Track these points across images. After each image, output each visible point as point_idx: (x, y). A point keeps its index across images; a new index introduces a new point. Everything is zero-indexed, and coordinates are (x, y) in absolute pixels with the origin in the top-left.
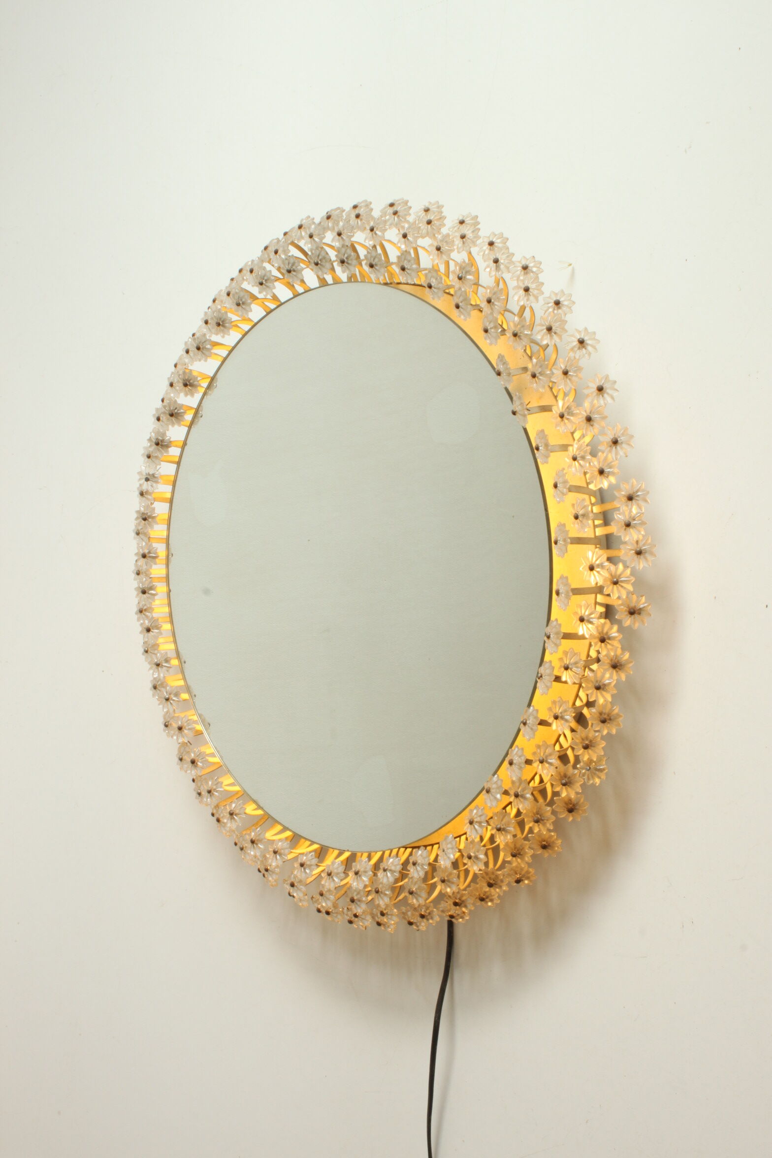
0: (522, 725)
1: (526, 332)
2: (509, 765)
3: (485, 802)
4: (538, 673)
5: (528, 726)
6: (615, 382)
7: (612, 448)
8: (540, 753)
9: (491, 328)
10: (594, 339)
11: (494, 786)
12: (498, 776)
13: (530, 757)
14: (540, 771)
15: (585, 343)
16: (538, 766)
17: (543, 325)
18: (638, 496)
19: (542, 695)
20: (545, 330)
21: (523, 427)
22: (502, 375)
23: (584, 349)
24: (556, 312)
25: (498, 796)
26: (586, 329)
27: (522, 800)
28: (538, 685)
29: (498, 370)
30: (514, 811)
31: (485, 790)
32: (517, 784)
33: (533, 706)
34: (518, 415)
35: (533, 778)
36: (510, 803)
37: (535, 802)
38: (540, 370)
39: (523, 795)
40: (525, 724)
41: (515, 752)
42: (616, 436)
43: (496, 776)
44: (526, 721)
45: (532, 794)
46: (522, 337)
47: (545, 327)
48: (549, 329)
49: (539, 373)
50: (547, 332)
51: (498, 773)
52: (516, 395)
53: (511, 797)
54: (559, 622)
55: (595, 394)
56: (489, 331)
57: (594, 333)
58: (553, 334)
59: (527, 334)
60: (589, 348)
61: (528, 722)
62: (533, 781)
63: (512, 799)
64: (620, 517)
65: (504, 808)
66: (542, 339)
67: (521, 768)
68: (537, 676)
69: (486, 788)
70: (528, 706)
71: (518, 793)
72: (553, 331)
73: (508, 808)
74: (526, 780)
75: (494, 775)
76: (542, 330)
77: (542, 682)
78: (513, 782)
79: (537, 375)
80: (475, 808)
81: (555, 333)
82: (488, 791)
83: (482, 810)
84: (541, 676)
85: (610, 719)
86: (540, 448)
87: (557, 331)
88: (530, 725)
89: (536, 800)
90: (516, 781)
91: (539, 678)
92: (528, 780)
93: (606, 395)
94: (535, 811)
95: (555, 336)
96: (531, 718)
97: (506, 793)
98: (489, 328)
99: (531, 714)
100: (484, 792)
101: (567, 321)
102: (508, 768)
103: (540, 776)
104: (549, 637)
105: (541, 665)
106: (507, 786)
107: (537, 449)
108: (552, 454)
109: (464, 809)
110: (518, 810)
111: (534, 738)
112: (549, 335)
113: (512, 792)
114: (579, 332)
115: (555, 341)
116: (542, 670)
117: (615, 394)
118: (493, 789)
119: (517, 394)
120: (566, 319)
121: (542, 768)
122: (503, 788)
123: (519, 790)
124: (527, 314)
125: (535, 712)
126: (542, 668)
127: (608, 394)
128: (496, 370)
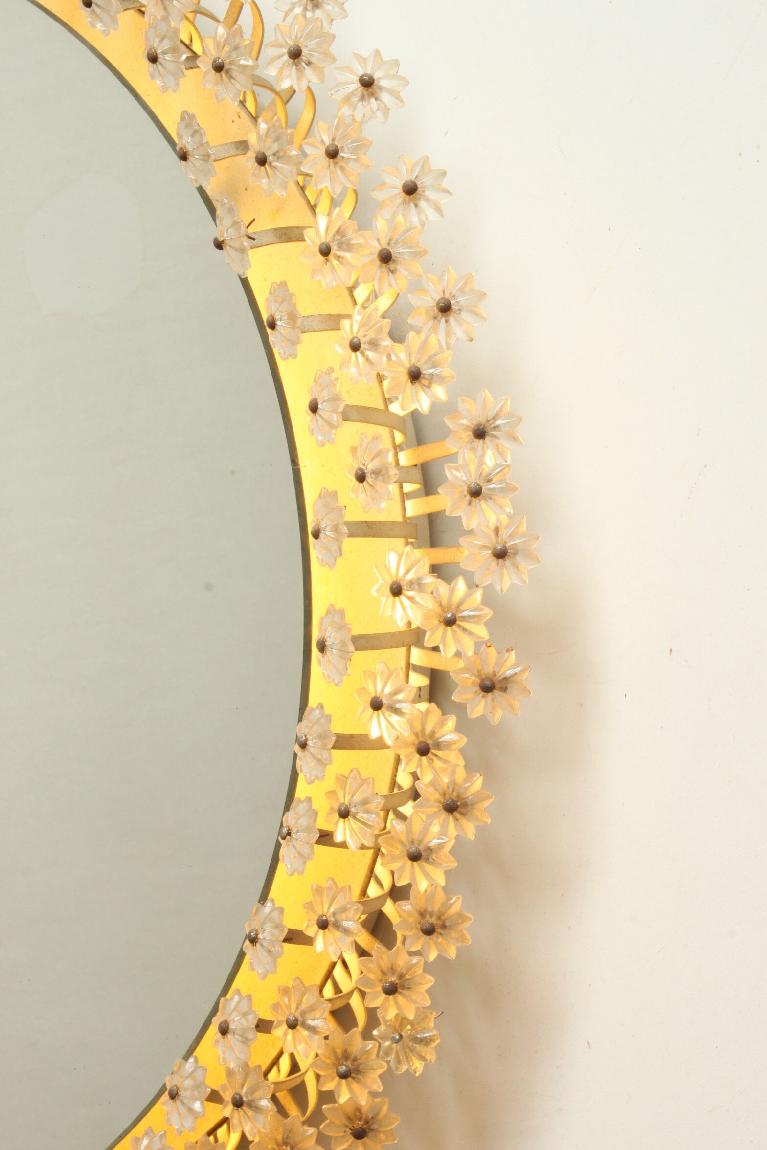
0: (247, 942)
1: (243, 62)
2: (219, 1035)
3: (168, 1120)
4: (282, 825)
5: (262, 945)
6: (444, 173)
7: (439, 321)
8: (288, 1007)
9: (164, 53)
10: (396, 76)
11: (188, 1083)
12: (196, 1060)
13: (267, 1016)
14: (289, 1048)
15: (374, 87)
16: (285, 1034)
17: (280, 46)
18: (496, 428)
19: (291, 874)
20: (286, 57)
21: (240, 277)
22: (190, 158)
23: (373, 100)
24: (309, 14)
25: (197, 1106)
26: (377, 53)
27: (250, 1113)
28: (282, 851)
29: (181, 148)
30: (235, 1138)
31: (167, 1093)
32: (239, 1077)
33: (273, 900)
34: (227, 249)
35: (275, 1062)
36: (225, 1120)
37: (279, 1117)
38: (275, 147)
39: (253, 1100)
40: (254, 941)
41: (233, 1004)
42: (447, 296)
43: (191, 1060)
44: (257, 935)
45: (274, 1098)
46: (234, 74)
47: (285, 50)
48: (295, 54)
49: (274, 154)
50: (291, 61)
51: (196, 1053)
52: (223, 204)
53: (225, 1107)
54: (327, 711)
55: (399, 200)
56: (161, 58)
57: (396, 63)
58: (303, 64)
59: (245, 66)
60: (385, 97)
61: (261, 936)
62: (275, 1068)
63: (228, 1111)
64: (459, 474)
65: (213, 1132)
66: (279, 78)
67: (246, 1041)
68: (280, 833)
69: (168, 1087)
70: (259, 902)
71: (241, 1098)
72: (304, 58)
73: (222, 1132)
74: (259, 1067)
75: (186, 1057)
76: (280, 57)
77: (291, 846)
78: (230, 1073)
79: (270, 158)
80: (146, 1134)
81: (309, 63)
82: (173, 1096)
83: (161, 1137)
84: (289, 834)
85: (444, 926)
86: (279, 323)
87: (313, 60)
88: (265, 944)
89: (282, 1111)
90: (236, 1070)
91: (284, 838)
92: (264, 1067)
93: (422, 203)
94: (280, 1138)
95: (308, 71)
96: (268, 927)
97: (214, 1097)
98: (159, 51)
99: (268, 918)
100: (166, 1097)
101: (334, 37)
102: (217, 1042)
103: (292, 1056)
104: (303, 745)
105: (287, 808)
106: (216, 1081)
107: (273, 325)
108: (305, 337)
109: (121, 1137)
110: (243, 1136)
111: (274, 972)
112: (294, 67)
113: (228, 1096)
114: (363, 60)
115: (310, 81)
116: (290, 819)
117: (444, 200)
118: (185, 1090)
119: (226, 202)
120: (332, 32)
121: (294, 1038)
122: (207, 1087)
123: (244, 1090)
124: (246, 19)
125: (276, 914)
126: (291, 814)
127: (427, 200)
128: (178, 149)
